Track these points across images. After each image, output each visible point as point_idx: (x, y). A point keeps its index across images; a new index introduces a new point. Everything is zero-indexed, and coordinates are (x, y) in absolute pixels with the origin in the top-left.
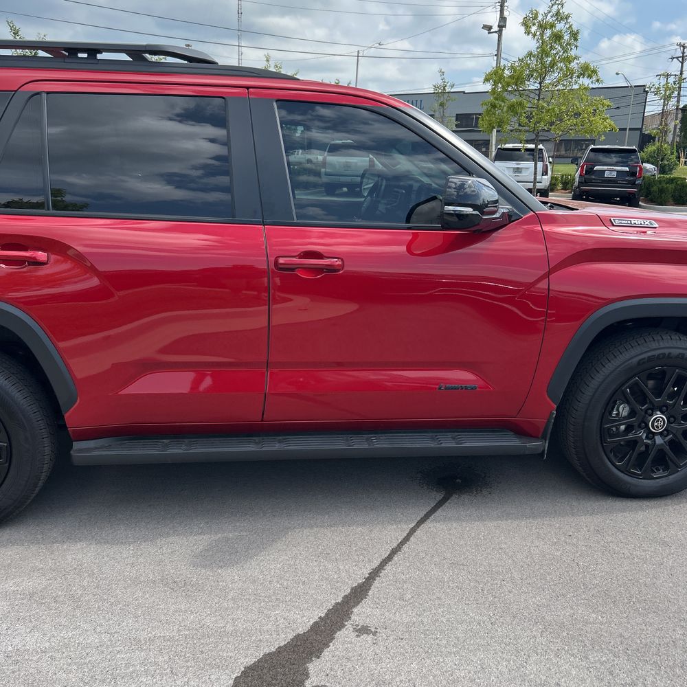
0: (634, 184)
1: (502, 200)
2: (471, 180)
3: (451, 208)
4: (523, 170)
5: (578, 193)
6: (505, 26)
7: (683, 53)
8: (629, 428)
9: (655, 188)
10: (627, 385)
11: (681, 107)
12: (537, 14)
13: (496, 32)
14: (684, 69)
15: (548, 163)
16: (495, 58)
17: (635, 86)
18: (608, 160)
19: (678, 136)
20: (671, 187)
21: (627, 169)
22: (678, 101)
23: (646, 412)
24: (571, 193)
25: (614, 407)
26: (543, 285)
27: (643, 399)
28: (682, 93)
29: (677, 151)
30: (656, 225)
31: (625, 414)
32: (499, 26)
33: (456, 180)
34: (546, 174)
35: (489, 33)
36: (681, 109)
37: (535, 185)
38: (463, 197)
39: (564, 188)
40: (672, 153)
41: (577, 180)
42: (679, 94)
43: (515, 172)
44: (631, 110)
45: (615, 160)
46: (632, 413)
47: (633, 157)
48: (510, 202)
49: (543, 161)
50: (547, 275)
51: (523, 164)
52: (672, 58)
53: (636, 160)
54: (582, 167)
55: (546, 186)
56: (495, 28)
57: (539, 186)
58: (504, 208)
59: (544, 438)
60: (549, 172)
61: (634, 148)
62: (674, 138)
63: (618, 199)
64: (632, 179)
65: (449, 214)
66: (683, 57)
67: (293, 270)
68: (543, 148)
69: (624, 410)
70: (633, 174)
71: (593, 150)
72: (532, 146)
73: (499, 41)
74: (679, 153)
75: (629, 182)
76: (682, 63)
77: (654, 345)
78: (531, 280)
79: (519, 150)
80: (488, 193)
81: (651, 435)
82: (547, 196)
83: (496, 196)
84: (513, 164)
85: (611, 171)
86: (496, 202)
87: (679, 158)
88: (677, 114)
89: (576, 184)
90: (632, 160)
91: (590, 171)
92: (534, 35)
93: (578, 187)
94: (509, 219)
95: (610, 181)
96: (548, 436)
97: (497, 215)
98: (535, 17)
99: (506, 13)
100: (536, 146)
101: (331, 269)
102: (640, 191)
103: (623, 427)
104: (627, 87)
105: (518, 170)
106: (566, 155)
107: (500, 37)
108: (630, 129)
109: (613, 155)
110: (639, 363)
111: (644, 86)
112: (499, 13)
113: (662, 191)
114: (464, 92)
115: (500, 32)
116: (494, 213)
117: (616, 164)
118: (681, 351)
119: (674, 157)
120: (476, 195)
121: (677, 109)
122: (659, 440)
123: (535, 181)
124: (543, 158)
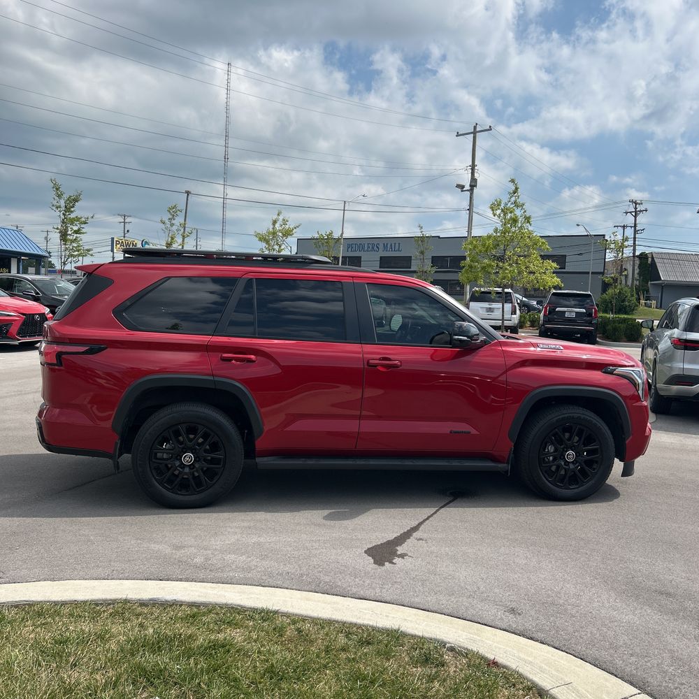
0: (591, 323)
1: (480, 334)
2: (465, 324)
3: (456, 337)
4: (495, 310)
5: (543, 330)
6: (476, 186)
7: (636, 208)
8: (555, 459)
9: (609, 327)
10: (551, 433)
11: (637, 253)
12: (500, 202)
13: (467, 190)
14: (637, 222)
15: (516, 304)
16: (468, 212)
17: (595, 235)
18: (567, 303)
19: (637, 280)
20: (623, 326)
21: (584, 311)
22: (634, 250)
23: (563, 450)
24: (537, 329)
25: (546, 447)
26: (503, 378)
27: (561, 442)
28: (637, 243)
29: (638, 294)
30: (562, 348)
31: (552, 451)
32: (470, 186)
33: (458, 323)
34: (515, 314)
35: (462, 191)
36: (637, 256)
37: (503, 322)
38: (463, 332)
39: (532, 326)
40: (632, 296)
41: (542, 318)
42: (634, 243)
43: (488, 312)
44: (592, 256)
45: (573, 303)
46: (556, 450)
47: (588, 301)
48: (485, 335)
49: (512, 303)
50: (505, 372)
51: (495, 305)
52: (627, 213)
53: (591, 304)
54: (546, 308)
55: (515, 324)
56: (467, 187)
57: (507, 323)
58: (483, 338)
59: (508, 463)
60: (518, 312)
61: (589, 293)
62: (633, 282)
63: (579, 335)
64: (588, 318)
65: (455, 339)
66: (636, 212)
67: (376, 366)
68: (511, 291)
69: (551, 449)
70: (590, 315)
71: (554, 294)
72: (499, 290)
73: (470, 197)
74: (639, 296)
75: (586, 322)
76: (635, 217)
77: (565, 412)
78: (495, 376)
79: (490, 293)
80: (474, 330)
81: (567, 463)
82: (517, 333)
83: (478, 332)
84: (486, 305)
85: (571, 312)
86: (478, 335)
87: (638, 299)
88: (634, 261)
89: (541, 322)
90: (587, 303)
91: (552, 311)
92: (499, 216)
93: (543, 325)
94: (484, 343)
95: (570, 321)
96: (510, 462)
97: (479, 341)
98: (499, 205)
99: (476, 175)
100: (503, 290)
101: (395, 366)
102: (596, 329)
103: (551, 458)
104: (587, 235)
105: (490, 310)
106: (535, 295)
107: (472, 194)
108: (592, 273)
109: (571, 299)
110: (557, 421)
111: (604, 236)
112: (470, 175)
113: (615, 329)
114: (439, 237)
115: (471, 190)
116: (477, 340)
117: (575, 306)
118: (579, 415)
119: (634, 299)
120: (469, 331)
121: (634, 256)
122: (572, 466)
123: (503, 320)
124: (511, 299)
